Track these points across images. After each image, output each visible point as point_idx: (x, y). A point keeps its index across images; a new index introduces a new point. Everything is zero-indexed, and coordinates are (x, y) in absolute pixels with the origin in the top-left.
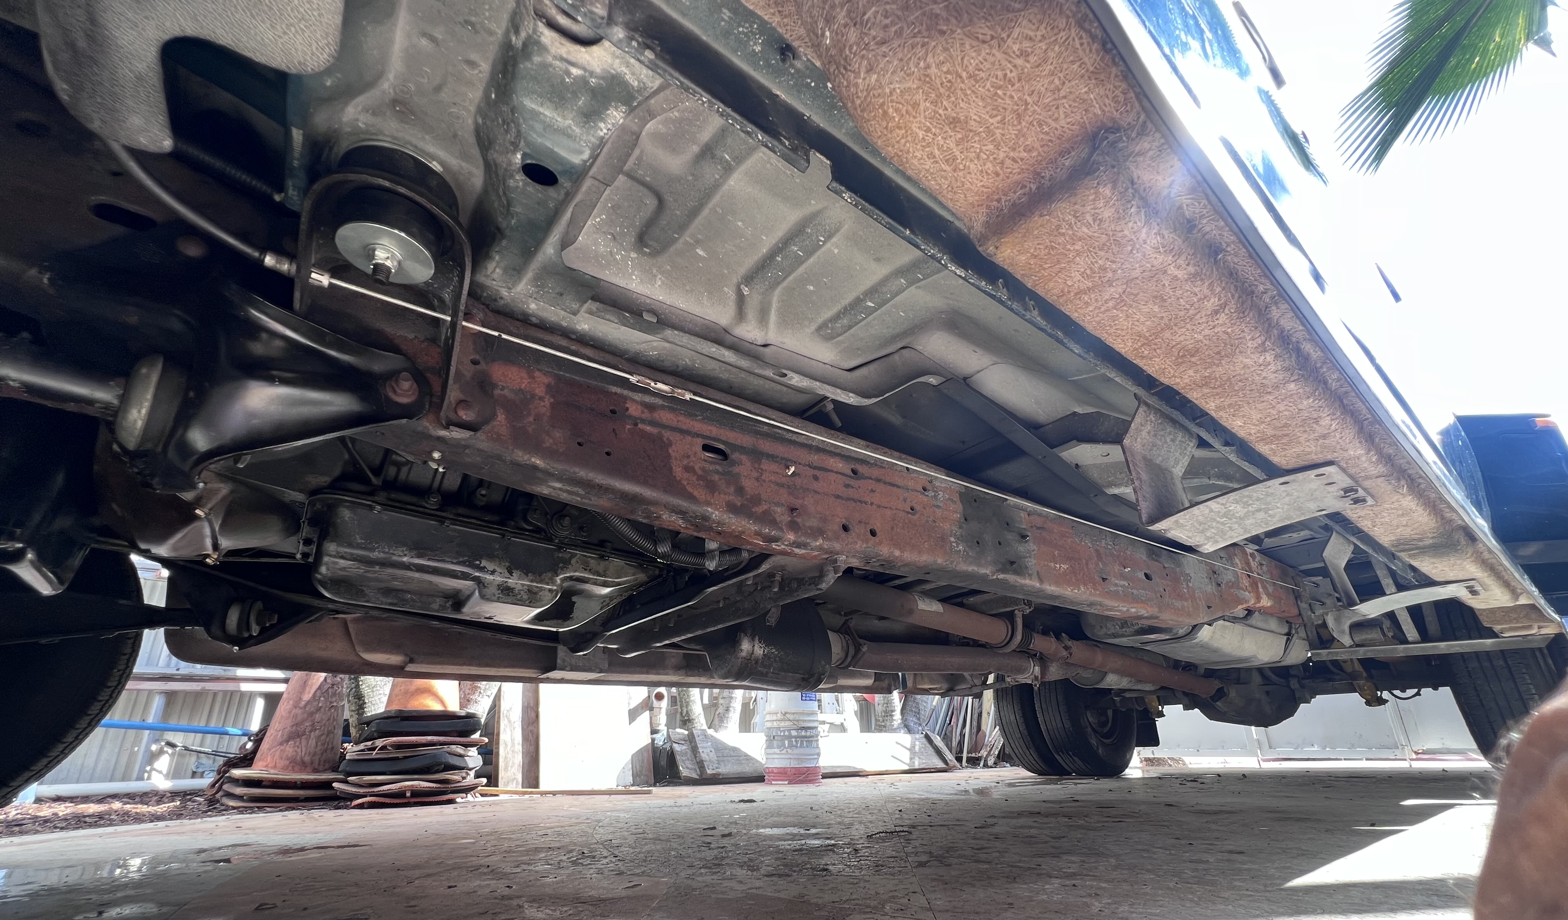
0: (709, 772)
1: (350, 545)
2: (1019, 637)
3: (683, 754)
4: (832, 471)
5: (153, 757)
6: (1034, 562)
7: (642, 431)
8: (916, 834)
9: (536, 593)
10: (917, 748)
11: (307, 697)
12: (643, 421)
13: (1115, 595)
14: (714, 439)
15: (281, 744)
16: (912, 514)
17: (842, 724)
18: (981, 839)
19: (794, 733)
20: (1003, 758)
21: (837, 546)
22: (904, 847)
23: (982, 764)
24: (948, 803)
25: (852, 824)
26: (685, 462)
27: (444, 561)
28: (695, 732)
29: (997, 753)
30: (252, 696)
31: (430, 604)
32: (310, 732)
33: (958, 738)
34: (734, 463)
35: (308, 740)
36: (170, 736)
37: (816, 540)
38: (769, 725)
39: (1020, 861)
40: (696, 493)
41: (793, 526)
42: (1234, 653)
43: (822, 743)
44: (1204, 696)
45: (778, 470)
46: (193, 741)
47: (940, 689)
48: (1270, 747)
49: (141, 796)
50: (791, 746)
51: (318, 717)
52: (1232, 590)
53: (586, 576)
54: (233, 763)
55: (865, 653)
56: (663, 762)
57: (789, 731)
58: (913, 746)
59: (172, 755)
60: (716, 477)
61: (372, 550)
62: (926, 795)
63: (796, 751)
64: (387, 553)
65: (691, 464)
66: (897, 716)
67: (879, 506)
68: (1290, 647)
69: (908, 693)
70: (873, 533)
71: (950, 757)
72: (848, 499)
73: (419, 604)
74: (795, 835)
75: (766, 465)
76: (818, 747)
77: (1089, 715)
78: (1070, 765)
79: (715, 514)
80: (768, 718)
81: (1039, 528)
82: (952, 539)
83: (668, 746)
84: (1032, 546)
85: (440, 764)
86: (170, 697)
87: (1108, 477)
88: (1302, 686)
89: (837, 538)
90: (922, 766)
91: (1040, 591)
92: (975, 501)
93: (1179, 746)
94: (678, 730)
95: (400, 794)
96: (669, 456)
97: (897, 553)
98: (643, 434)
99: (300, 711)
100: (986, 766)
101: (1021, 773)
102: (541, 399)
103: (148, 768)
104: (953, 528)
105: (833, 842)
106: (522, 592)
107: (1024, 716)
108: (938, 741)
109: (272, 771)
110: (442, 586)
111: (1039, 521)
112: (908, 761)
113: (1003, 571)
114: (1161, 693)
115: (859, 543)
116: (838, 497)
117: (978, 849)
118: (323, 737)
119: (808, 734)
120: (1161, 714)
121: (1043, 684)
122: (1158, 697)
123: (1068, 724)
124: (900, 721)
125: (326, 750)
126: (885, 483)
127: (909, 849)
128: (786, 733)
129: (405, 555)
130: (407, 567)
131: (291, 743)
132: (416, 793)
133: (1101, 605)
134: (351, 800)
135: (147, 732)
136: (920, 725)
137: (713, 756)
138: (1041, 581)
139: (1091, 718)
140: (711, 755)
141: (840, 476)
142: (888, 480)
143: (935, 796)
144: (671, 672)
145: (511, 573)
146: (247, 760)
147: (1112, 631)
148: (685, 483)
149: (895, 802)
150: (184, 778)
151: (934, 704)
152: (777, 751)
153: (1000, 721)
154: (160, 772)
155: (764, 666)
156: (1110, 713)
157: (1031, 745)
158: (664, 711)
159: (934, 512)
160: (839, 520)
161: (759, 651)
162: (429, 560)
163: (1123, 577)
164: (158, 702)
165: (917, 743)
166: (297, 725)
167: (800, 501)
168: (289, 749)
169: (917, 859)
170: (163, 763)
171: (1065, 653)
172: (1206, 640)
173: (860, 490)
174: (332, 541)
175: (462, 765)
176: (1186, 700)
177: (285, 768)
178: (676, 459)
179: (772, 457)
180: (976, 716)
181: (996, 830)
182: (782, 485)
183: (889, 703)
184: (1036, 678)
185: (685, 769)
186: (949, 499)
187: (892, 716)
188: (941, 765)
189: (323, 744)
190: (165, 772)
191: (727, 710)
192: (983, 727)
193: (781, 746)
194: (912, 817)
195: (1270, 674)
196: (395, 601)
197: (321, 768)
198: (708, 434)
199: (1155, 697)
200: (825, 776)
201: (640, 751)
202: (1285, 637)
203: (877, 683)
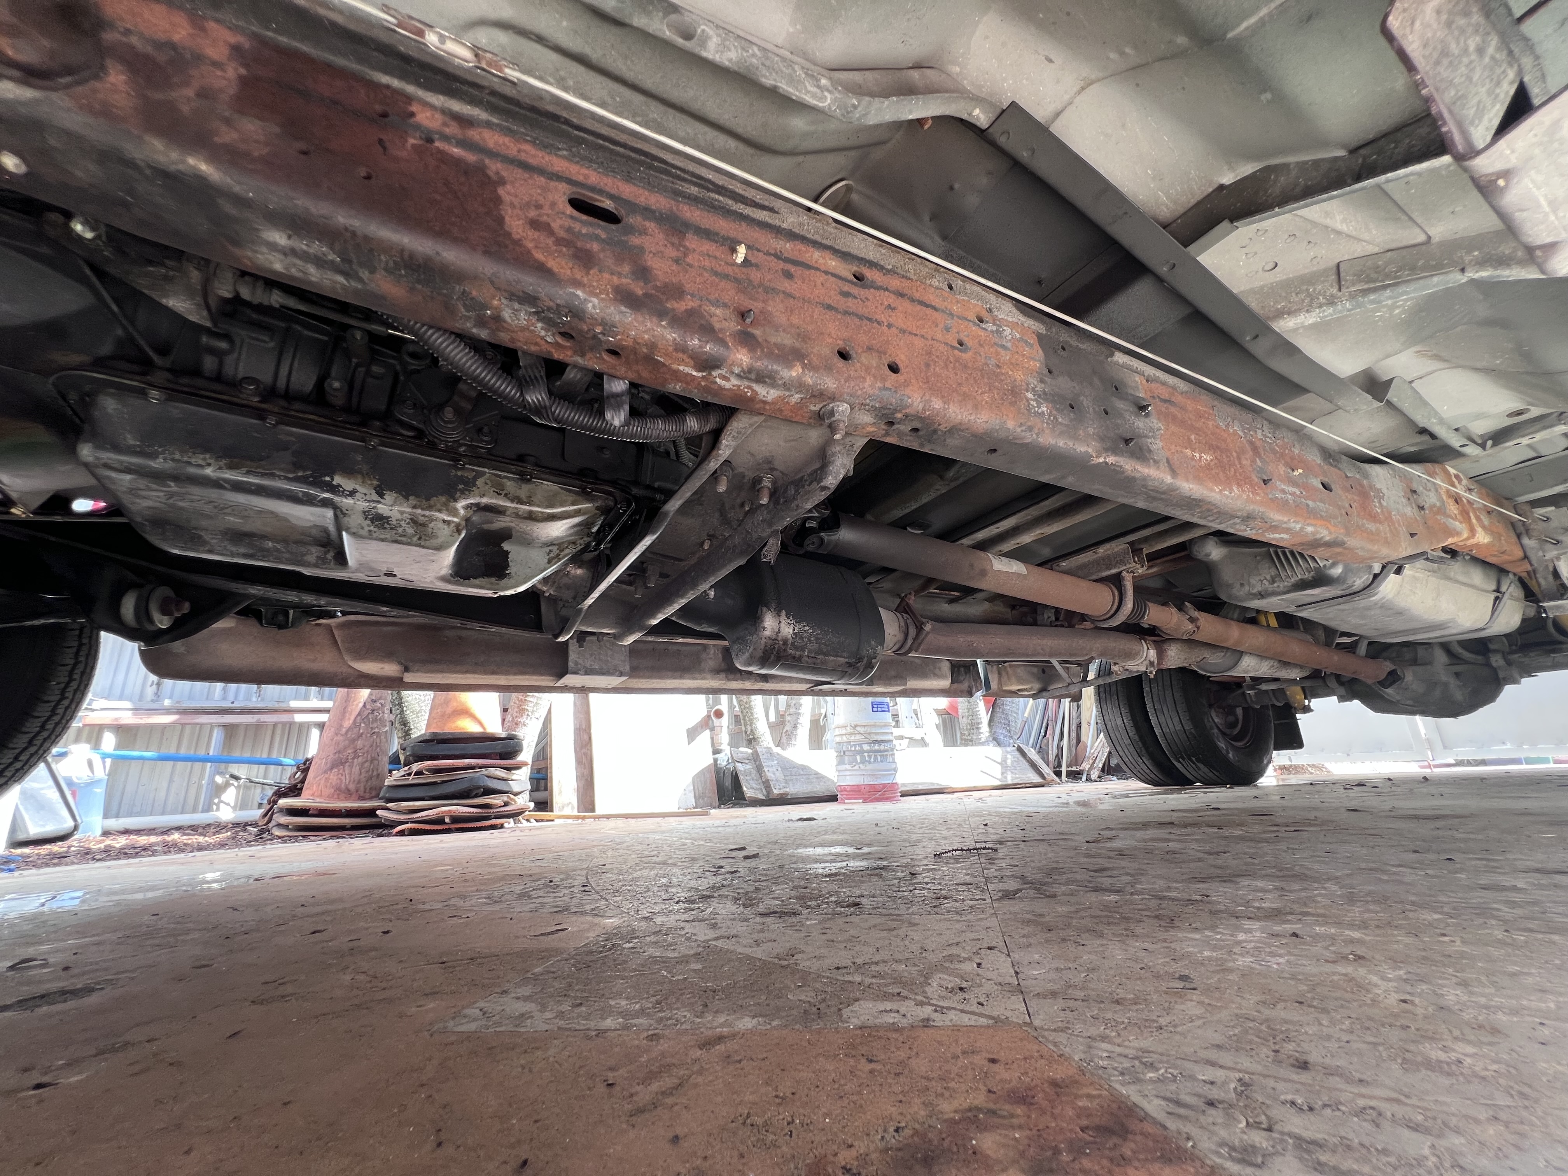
0: (776, 792)
1: (116, 448)
2: (1129, 605)
3: (746, 773)
4: (817, 269)
5: (219, 790)
6: (1161, 444)
7: (439, 151)
8: (1002, 851)
9: (424, 525)
10: (1009, 762)
11: (347, 723)
12: (446, 138)
13: (1283, 506)
14: (593, 189)
15: (325, 772)
16: (960, 350)
17: (923, 739)
18: (1099, 856)
19: (866, 747)
20: (1108, 770)
21: (830, 383)
22: (984, 869)
23: (1084, 777)
24: (1046, 816)
25: (919, 841)
26: (532, 213)
27: (272, 476)
28: (759, 750)
29: (1101, 765)
30: (308, 726)
31: (303, 555)
32: (353, 759)
33: (1055, 751)
34: (631, 230)
35: (351, 767)
36: (235, 769)
37: (790, 367)
38: (838, 739)
39: (1169, 889)
40: (551, 264)
41: (746, 339)
42: (1426, 617)
43: (898, 756)
44: (1370, 682)
45: (718, 254)
46: (256, 772)
47: (1031, 689)
48: (1445, 747)
49: (204, 828)
50: (863, 761)
51: (360, 743)
52: (1439, 517)
53: (501, 503)
54: (280, 794)
55: (928, 633)
56: (728, 783)
57: (861, 745)
58: (1004, 760)
59: (238, 788)
60: (595, 247)
61: (153, 456)
62: (1020, 808)
63: (869, 767)
64: (179, 461)
65: (545, 218)
66: (985, 728)
67: (903, 331)
68: (1500, 608)
69: (995, 698)
70: (894, 369)
71: (1047, 771)
72: (846, 313)
73: (287, 556)
74: (838, 855)
75: (692, 241)
76: (894, 762)
77: (1213, 714)
78: (1194, 773)
79: (594, 306)
80: (837, 732)
81: (1165, 401)
82: (1030, 395)
83: (731, 767)
84: (1155, 422)
85: (479, 788)
86: (230, 730)
87: (1276, 302)
88: (1509, 663)
89: (829, 369)
90: (1016, 781)
91: (1172, 489)
92: (1064, 349)
93: (1323, 750)
94: (742, 749)
95: (440, 821)
96: (498, 200)
97: (937, 404)
98: (444, 158)
99: (342, 738)
100: (1089, 779)
101: (1136, 785)
102: (216, 64)
103: (216, 801)
104: (1031, 380)
105: (885, 863)
106: (402, 523)
107: (1133, 718)
108: (1033, 754)
109: (318, 800)
110: (294, 521)
111: (1164, 393)
112: (999, 776)
113: (1114, 451)
114: (1307, 684)
115: (869, 380)
116: (829, 307)
117: (1095, 871)
118: (366, 765)
119: (882, 748)
120: (1307, 709)
121: (1160, 671)
122: (1303, 689)
123: (1188, 726)
124: (988, 734)
125: (371, 778)
126: (912, 300)
127: (992, 872)
128: (858, 748)
129: (209, 465)
130: (217, 484)
131: (335, 770)
132: (456, 819)
133: (1264, 520)
134: (393, 827)
135: (209, 764)
136: (1011, 737)
137: (780, 775)
138: (1174, 472)
139: (1216, 718)
140: (778, 774)
141: (834, 279)
142: (917, 296)
143: (1031, 809)
144: (708, 676)
145: (381, 495)
146: (295, 790)
147: (1258, 588)
148: (530, 245)
149: (981, 816)
150: (251, 809)
151: (1026, 715)
152: (848, 767)
153: (1105, 727)
154: (228, 804)
155: (796, 648)
156: (1239, 711)
157: (1144, 751)
158: (725, 730)
159: (998, 353)
160: (830, 341)
161: (788, 629)
162: (248, 473)
163: (1293, 482)
164: (217, 736)
165: (1009, 756)
166: (339, 752)
167: (760, 305)
168: (333, 777)
169: (1001, 886)
170: (230, 795)
171: (1190, 627)
172: (1390, 596)
173: (868, 303)
174: (86, 441)
175: (505, 789)
176: (1342, 691)
177: (330, 797)
178: (512, 205)
179: (707, 234)
180: (1074, 727)
181: (1117, 844)
182: (726, 277)
183: (973, 714)
184: (1152, 664)
185: (749, 791)
186: (1021, 339)
187: (978, 728)
188: (1037, 779)
189: (367, 772)
190: (232, 804)
191: (795, 727)
192: (1083, 738)
193: (853, 762)
194: (1001, 831)
195: (1459, 650)
196: (251, 551)
197: (367, 795)
198: (581, 178)
199: (1298, 689)
200: (904, 795)
201: (702, 772)
202: (1492, 597)
203: (956, 685)
